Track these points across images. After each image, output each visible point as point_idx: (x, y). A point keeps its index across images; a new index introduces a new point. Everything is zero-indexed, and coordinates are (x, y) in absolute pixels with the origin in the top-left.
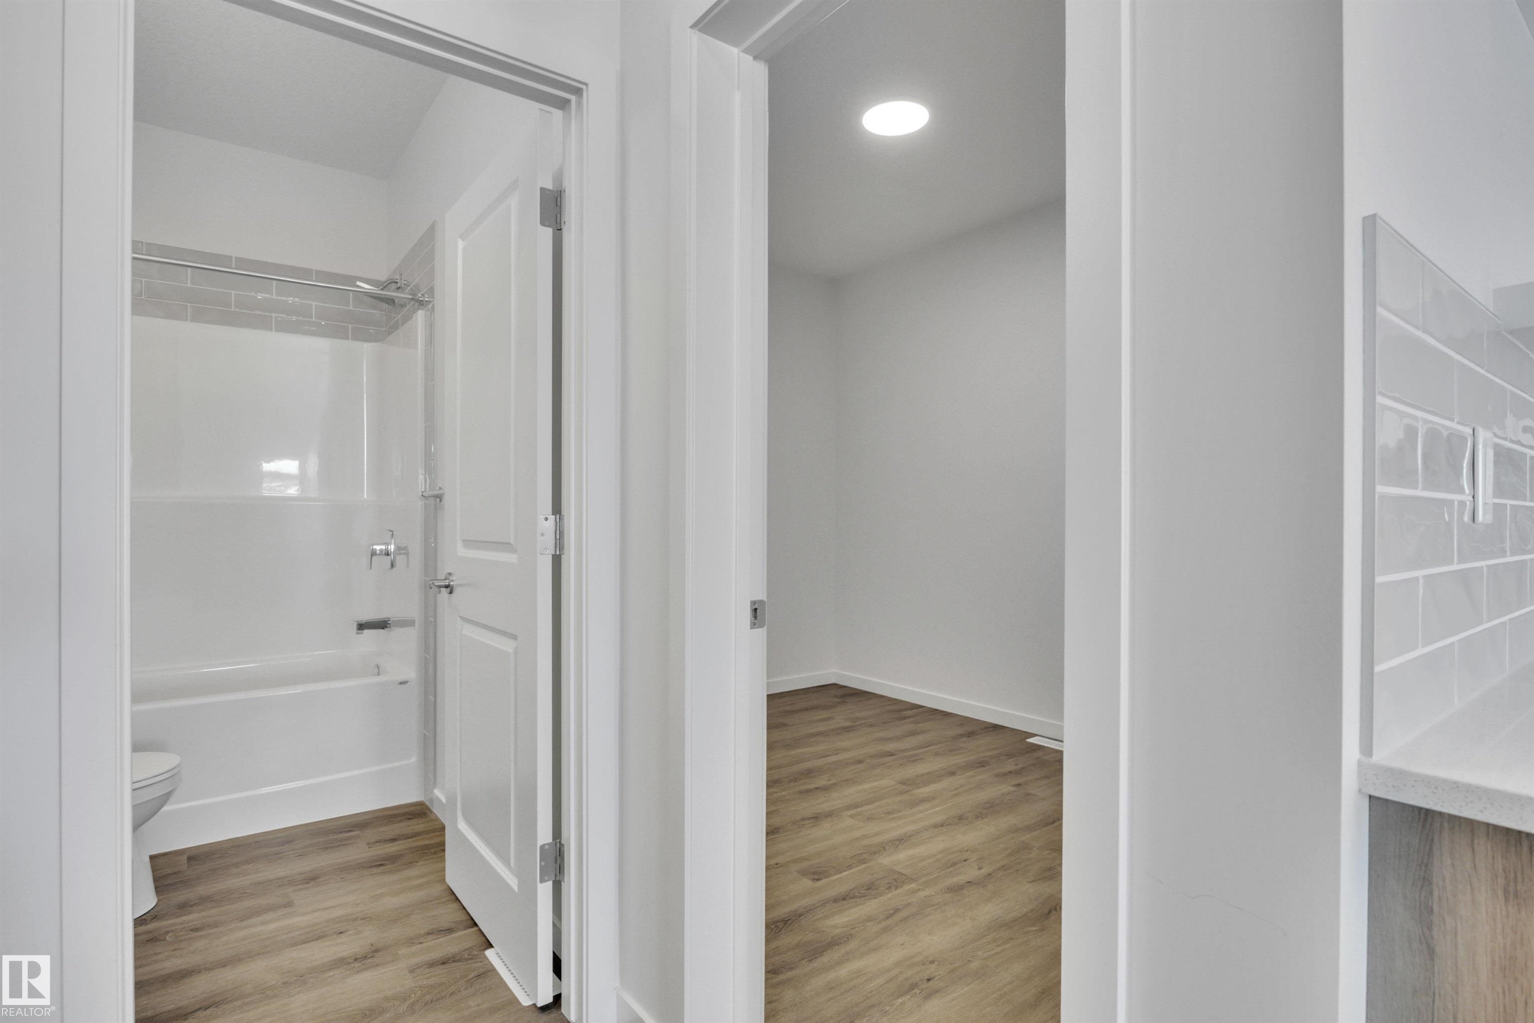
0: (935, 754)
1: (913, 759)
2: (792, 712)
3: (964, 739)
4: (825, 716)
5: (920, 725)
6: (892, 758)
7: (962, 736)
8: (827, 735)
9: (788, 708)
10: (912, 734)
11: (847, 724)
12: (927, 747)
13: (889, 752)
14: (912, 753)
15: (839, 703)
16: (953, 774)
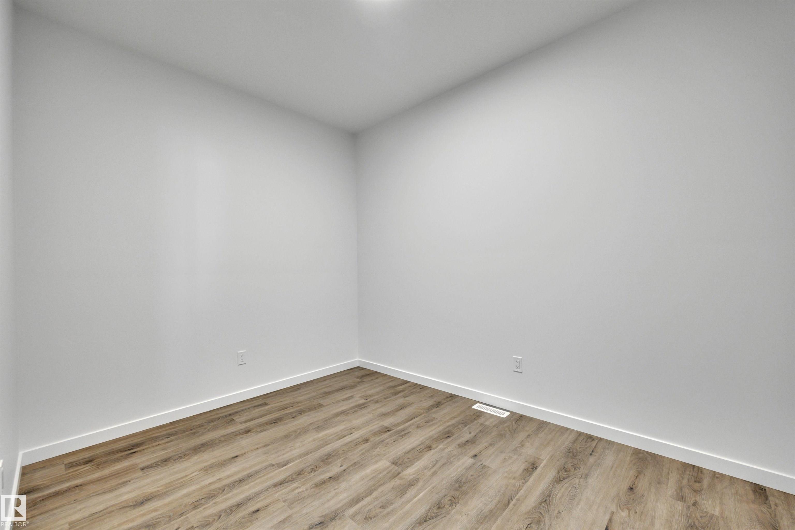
0: (417, 427)
1: (403, 433)
2: (329, 393)
3: (434, 410)
4: (348, 395)
5: (407, 398)
6: (388, 433)
7: (433, 406)
8: (348, 413)
9: (327, 390)
10: (402, 407)
11: (362, 401)
12: (412, 419)
13: (387, 428)
14: (402, 427)
15: (359, 382)
16: (429, 448)
